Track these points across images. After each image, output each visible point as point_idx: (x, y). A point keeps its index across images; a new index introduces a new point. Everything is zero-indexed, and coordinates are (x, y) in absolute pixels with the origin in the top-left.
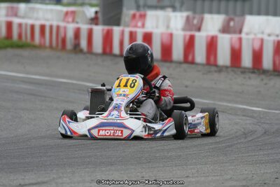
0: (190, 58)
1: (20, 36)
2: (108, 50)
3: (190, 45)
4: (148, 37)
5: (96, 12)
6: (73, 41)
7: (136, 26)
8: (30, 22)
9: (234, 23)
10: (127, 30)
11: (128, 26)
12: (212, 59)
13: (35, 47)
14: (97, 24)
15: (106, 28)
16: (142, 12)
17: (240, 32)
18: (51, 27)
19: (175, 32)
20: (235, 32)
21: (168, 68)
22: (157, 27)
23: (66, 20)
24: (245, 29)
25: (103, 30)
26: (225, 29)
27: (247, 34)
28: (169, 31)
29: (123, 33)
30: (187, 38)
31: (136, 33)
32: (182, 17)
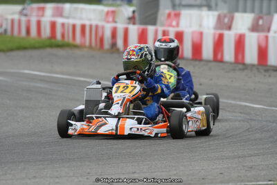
0: (219, 57)
1: (63, 36)
3: (219, 43)
4: (180, 36)
5: (134, 12)
6: (110, 41)
7: (171, 25)
8: (71, 21)
9: (263, 22)
10: (160, 29)
11: (162, 25)
12: (240, 57)
13: (76, 46)
14: (134, 24)
15: (142, 27)
16: (177, 12)
17: (269, 30)
18: (91, 26)
19: (205, 31)
20: (263, 31)
22: (190, 26)
23: (107, 20)
24: (273, 28)
25: (138, 29)
26: (255, 28)
27: (275, 32)
28: (201, 30)
29: (156, 32)
30: (217, 36)
31: (168, 31)
32: (213, 15)
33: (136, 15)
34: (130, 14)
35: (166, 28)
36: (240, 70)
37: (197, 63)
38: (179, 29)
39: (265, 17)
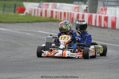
1: (56, 17)
2: (90, 23)
4: (106, 19)
5: (87, 7)
6: (76, 19)
7: (103, 14)
10: (98, 15)
11: (99, 13)
14: (87, 12)
15: (90, 14)
16: (106, 8)
18: (68, 13)
21: (112, 32)
22: (111, 14)
23: (75, 10)
25: (89, 15)
28: (116, 16)
29: (96, 16)
31: (101, 16)
33: (88, 9)
34: (85, 8)
35: (100, 15)
37: (114, 30)
38: (106, 15)
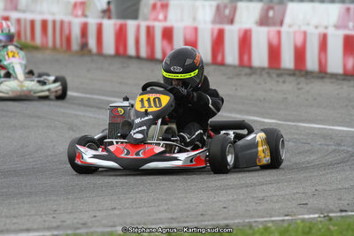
0: (219, 59)
1: (19, 35)
2: (121, 50)
3: (218, 41)
4: (168, 34)
5: (109, 3)
6: (79, 40)
7: (156, 19)
8: (29, 16)
9: (274, 14)
10: (143, 24)
11: (146, 19)
12: (246, 58)
13: (36, 48)
14: (109, 18)
15: (119, 22)
16: (164, 2)
17: (281, 24)
18: (54, 22)
19: (201, 27)
20: (274, 24)
22: (182, 20)
23: (75, 13)
24: (287, 20)
25: (115, 25)
26: (264, 21)
27: (290, 26)
28: (195, 25)
29: (138, 28)
30: (216, 33)
31: (153, 27)
32: (211, 6)
33: (113, 7)
34: (105, 6)
35: (150, 23)
36: (246, 75)
38: (168, 24)
39: (277, 7)
